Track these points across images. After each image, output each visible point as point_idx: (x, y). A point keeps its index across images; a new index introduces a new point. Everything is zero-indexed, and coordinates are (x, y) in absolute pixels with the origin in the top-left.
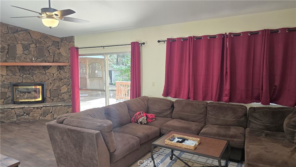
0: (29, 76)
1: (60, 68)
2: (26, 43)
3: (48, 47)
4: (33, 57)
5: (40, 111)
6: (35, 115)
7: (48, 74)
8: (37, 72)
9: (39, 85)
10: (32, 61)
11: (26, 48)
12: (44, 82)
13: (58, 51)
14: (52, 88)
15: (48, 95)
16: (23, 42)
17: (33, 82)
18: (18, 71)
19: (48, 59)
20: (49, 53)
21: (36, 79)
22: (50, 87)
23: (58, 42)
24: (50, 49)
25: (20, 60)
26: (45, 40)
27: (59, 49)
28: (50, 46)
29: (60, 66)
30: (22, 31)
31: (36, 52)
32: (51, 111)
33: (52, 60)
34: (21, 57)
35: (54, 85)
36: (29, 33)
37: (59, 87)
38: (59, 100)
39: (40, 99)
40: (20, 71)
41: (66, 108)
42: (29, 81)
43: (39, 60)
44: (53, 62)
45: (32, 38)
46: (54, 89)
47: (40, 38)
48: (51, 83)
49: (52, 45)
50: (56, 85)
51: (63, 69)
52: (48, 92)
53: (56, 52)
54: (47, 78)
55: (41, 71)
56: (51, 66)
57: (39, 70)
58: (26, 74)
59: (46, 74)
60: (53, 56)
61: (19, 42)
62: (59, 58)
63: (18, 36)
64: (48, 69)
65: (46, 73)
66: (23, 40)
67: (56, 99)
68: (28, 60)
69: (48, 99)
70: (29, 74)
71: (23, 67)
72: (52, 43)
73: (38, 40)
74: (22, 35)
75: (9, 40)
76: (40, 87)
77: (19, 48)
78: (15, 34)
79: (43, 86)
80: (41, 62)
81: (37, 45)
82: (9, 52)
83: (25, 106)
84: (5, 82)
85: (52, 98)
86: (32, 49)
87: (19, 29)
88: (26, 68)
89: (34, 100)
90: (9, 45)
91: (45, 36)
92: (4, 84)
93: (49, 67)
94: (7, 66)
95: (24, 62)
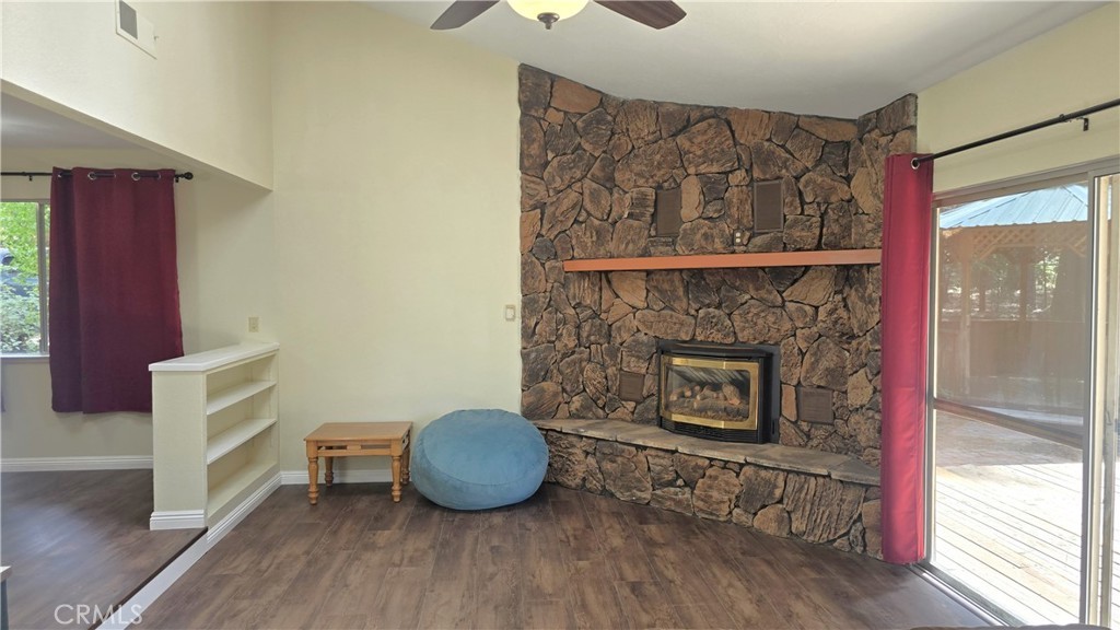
0: (717, 312)
1: (847, 276)
2: (715, 168)
3: (797, 178)
4: (738, 228)
5: (735, 483)
6: (715, 494)
7: (791, 306)
8: (747, 297)
9: (749, 359)
10: (730, 244)
11: (713, 190)
12: (777, 344)
13: (842, 192)
14: (806, 378)
15: (789, 411)
16: (703, 169)
17: (731, 340)
18: (681, 292)
19: (797, 233)
20: (803, 203)
21: (743, 329)
22: (799, 373)
23: (847, 144)
24: (805, 187)
25: (690, 246)
26: (788, 146)
27: (848, 179)
28: (807, 170)
29: (847, 267)
30: (702, 119)
31: (748, 207)
32: (778, 493)
33: (810, 237)
34: (694, 230)
35: (817, 361)
36: (729, 123)
37: (837, 376)
38: (835, 443)
39: (752, 422)
40: (687, 292)
41: (850, 495)
42: (718, 337)
43: (758, 240)
44: (818, 248)
45: (736, 143)
46: (815, 380)
47: (769, 140)
48: (803, 354)
49: (819, 162)
50: (824, 364)
51: (862, 282)
52: (789, 395)
53: (834, 199)
54: (787, 326)
55: (763, 293)
56: (807, 268)
57: (757, 289)
58: (709, 306)
59: (783, 306)
60: (817, 219)
61: (692, 170)
62: (847, 228)
63: (687, 145)
64: (796, 281)
65: (784, 301)
66: (705, 158)
67: (819, 433)
68: (718, 245)
69: (786, 429)
70: (719, 306)
71: (698, 274)
72: (817, 154)
73: (759, 150)
74: (701, 136)
75: (659, 166)
76: (753, 369)
77: (691, 193)
78: (680, 139)
79: (767, 362)
80: (767, 249)
81: (756, 174)
82: (660, 213)
83: (683, 444)
84: (641, 337)
85: (805, 426)
86: (733, 194)
87: (695, 115)
88: (709, 279)
89: (722, 425)
90: (659, 187)
91: (789, 127)
92: (637, 342)
93: (799, 273)
94: (649, 273)
95: (702, 251)
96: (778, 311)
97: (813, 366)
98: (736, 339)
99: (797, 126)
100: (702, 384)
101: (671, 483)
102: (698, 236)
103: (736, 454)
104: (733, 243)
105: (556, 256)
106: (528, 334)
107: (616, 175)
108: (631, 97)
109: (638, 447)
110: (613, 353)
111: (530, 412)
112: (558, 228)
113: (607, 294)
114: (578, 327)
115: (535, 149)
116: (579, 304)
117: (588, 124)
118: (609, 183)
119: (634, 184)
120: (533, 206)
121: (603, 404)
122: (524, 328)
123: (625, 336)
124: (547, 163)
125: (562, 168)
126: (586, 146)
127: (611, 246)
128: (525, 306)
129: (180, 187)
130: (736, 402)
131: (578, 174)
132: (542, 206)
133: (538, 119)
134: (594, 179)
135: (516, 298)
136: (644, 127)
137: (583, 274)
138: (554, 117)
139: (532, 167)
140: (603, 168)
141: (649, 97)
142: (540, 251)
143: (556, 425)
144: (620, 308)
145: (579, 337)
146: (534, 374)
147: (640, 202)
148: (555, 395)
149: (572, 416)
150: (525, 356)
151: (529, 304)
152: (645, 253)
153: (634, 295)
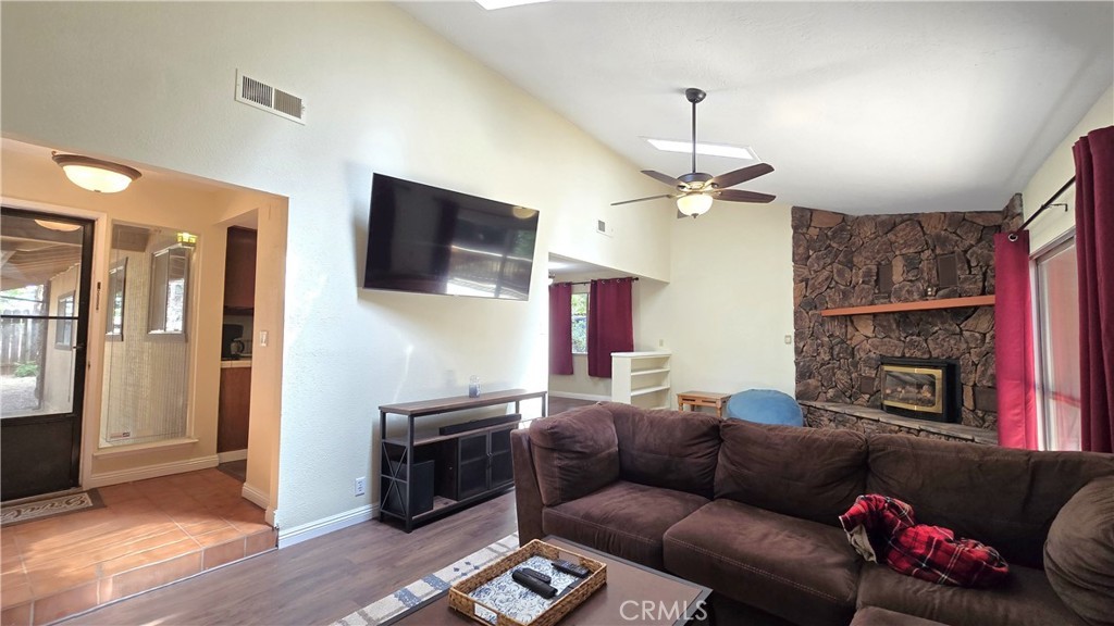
0: (918, 339)
2: (912, 250)
3: (965, 252)
4: (928, 286)
7: (966, 334)
8: (936, 328)
9: (935, 367)
10: (924, 296)
11: (912, 264)
12: (958, 358)
14: (980, 381)
16: (904, 251)
17: (927, 356)
18: (894, 326)
19: (967, 286)
20: (970, 267)
21: (935, 349)
22: (973, 378)
23: (1000, 226)
24: (972, 256)
25: (899, 297)
26: (958, 232)
28: (972, 246)
30: (902, 223)
31: (934, 272)
33: (976, 287)
34: (901, 289)
35: (986, 370)
36: (920, 223)
39: (938, 408)
40: (898, 326)
42: (918, 354)
43: (941, 293)
44: (983, 293)
45: (924, 234)
46: (985, 383)
47: (946, 230)
48: (975, 365)
49: (980, 240)
50: (990, 371)
52: (968, 392)
53: (991, 263)
54: (964, 346)
55: (947, 326)
56: (976, 307)
57: (942, 323)
58: (912, 335)
59: (961, 334)
60: (980, 277)
61: (898, 253)
63: (894, 238)
64: (969, 317)
65: (961, 330)
66: (906, 245)
67: (990, 418)
68: (916, 296)
69: (966, 415)
70: (919, 335)
71: (905, 314)
72: (977, 235)
73: (938, 237)
74: (902, 232)
75: (878, 252)
76: (938, 373)
77: (898, 267)
78: (890, 235)
79: (951, 370)
80: (943, 297)
81: (938, 251)
82: (880, 281)
84: (872, 355)
86: (924, 265)
87: (898, 220)
88: (912, 318)
89: (915, 408)
90: (879, 264)
91: (958, 221)
92: (869, 358)
93: (970, 311)
94: (875, 315)
95: (906, 300)
96: (958, 337)
97: (984, 373)
98: (931, 356)
99: (964, 219)
100: (909, 384)
102: (904, 292)
104: (926, 295)
105: (816, 308)
106: (798, 352)
107: (855, 259)
108: (861, 214)
110: (855, 365)
111: (799, 396)
112: (817, 292)
113: (850, 329)
114: (832, 348)
115: (801, 250)
116: (831, 335)
117: (834, 232)
118: (850, 265)
119: (865, 264)
120: (801, 280)
121: (850, 394)
122: (796, 348)
123: (862, 354)
124: (809, 257)
125: (818, 258)
126: (834, 245)
127: (853, 301)
128: (796, 335)
129: (634, 284)
130: (929, 395)
131: (829, 261)
132: (807, 281)
133: (803, 234)
134: (839, 263)
135: (791, 331)
136: (868, 230)
137: (833, 318)
138: (813, 232)
139: (800, 259)
140: (845, 256)
141: (872, 213)
142: (806, 305)
143: (813, 404)
144: (858, 338)
145: (832, 355)
146: (803, 374)
147: (868, 274)
148: (817, 387)
149: (828, 401)
150: (797, 364)
151: (799, 335)
152: (872, 304)
153: (866, 329)
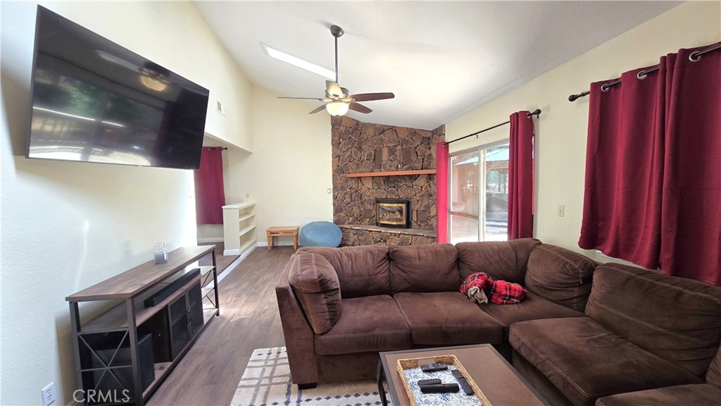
0: (393, 189)
1: (430, 177)
2: (392, 145)
3: (416, 148)
4: (399, 163)
5: (398, 240)
6: (392, 244)
7: (415, 187)
8: (402, 184)
9: (403, 203)
11: (392, 152)
12: (411, 198)
13: (428, 152)
14: (419, 208)
15: (414, 218)
16: (388, 145)
17: (398, 197)
18: (383, 183)
19: (416, 165)
20: (417, 156)
21: (401, 194)
22: (417, 207)
23: (429, 138)
24: (418, 150)
25: (385, 168)
26: (413, 138)
27: (430, 148)
28: (418, 146)
29: (430, 175)
30: (388, 130)
31: (402, 157)
32: (410, 241)
33: (420, 166)
34: (386, 164)
35: (422, 203)
36: (396, 131)
37: (428, 207)
38: (428, 227)
39: (404, 222)
40: (384, 183)
41: (430, 240)
42: (394, 197)
43: (405, 167)
44: (422, 169)
45: (398, 137)
46: (422, 209)
47: (408, 136)
48: (418, 201)
49: (421, 144)
50: (424, 204)
51: (433, 179)
52: (415, 213)
53: (426, 154)
54: (414, 193)
55: (407, 183)
56: (419, 175)
57: (405, 182)
58: (391, 187)
59: (412, 187)
60: (421, 160)
61: (385, 145)
62: (430, 163)
63: (384, 138)
64: (416, 179)
65: (413, 185)
66: (389, 141)
67: (423, 225)
68: (394, 168)
69: (414, 224)
70: (394, 187)
71: (388, 177)
72: (421, 141)
73: (404, 139)
74: (388, 134)
75: (375, 144)
76: (404, 206)
77: (385, 152)
78: (381, 135)
79: (408, 204)
80: (408, 169)
81: (404, 146)
82: (376, 159)
83: (383, 230)
84: (371, 198)
85: (419, 223)
86: (397, 153)
87: (386, 128)
88: (391, 179)
89: (395, 223)
90: (376, 150)
91: (413, 132)
92: (370, 199)
93: (417, 176)
94: (373, 177)
95: (389, 170)
97: (421, 205)
99: (415, 132)
100: (390, 212)
101: (380, 241)
102: (388, 166)
103: (399, 231)
104: (398, 168)
105: (343, 173)
106: (335, 198)
107: (363, 147)
108: (366, 122)
109: (370, 231)
110: (362, 203)
111: (336, 222)
112: (344, 163)
113: (360, 184)
114: (351, 195)
115: (336, 138)
116: (351, 188)
117: (353, 130)
118: (360, 149)
119: (368, 149)
120: (336, 156)
121: (359, 220)
122: (334, 196)
123: (366, 198)
124: (340, 143)
125: (345, 144)
126: (353, 137)
127: (361, 169)
128: (334, 188)
129: (224, 152)
130: (399, 216)
131: (350, 146)
132: (339, 156)
133: (337, 129)
134: (355, 148)
135: (331, 186)
136: (371, 132)
137: (352, 178)
138: (342, 128)
139: (335, 144)
140: (358, 144)
141: (372, 122)
142: (338, 171)
143: (345, 226)
144: (364, 189)
145: (351, 198)
146: (337, 211)
147: (370, 155)
148: (344, 217)
149: (349, 224)
150: (334, 205)
151: (335, 188)
152: (372, 171)
153: (369, 184)
